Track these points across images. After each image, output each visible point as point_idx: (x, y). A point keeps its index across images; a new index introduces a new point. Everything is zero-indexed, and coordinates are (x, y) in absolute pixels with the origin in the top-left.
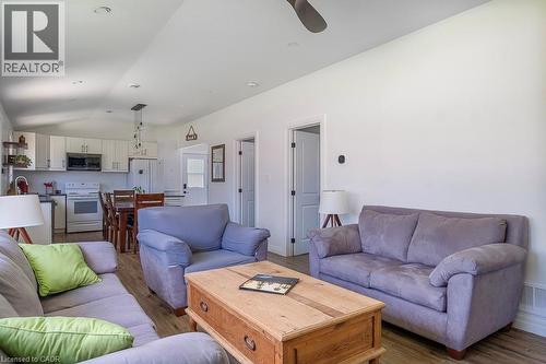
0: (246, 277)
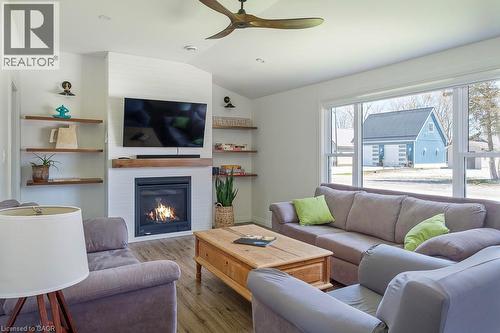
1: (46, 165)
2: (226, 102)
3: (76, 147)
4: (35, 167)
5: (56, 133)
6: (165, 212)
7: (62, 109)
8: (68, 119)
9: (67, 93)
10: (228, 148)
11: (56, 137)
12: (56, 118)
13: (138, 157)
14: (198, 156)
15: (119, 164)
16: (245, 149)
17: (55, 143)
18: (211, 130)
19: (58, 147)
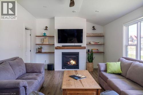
0: (80, 81)
1: (41, 48)
3: (48, 44)
4: (39, 48)
5: (43, 40)
7: (45, 34)
8: (46, 36)
9: (46, 29)
10: (93, 43)
11: (43, 41)
12: (43, 36)
13: (63, 46)
14: (81, 46)
15: (57, 48)
16: (99, 43)
17: (43, 42)
18: (86, 37)
19: (44, 44)
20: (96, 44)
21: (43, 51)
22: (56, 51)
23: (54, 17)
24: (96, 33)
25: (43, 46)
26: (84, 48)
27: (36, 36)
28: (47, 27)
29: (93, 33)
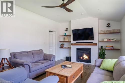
1: (63, 44)
2: (108, 25)
3: (67, 41)
4: (61, 45)
6: (85, 57)
7: (65, 34)
8: (66, 35)
9: (66, 30)
10: (106, 40)
12: (64, 36)
13: (77, 43)
14: (92, 43)
19: (65, 41)
20: (109, 41)
21: (64, 46)
22: (72, 47)
23: (71, 21)
24: (112, 30)
25: (64, 43)
26: (96, 44)
27: (60, 36)
28: (67, 29)
29: (107, 30)
